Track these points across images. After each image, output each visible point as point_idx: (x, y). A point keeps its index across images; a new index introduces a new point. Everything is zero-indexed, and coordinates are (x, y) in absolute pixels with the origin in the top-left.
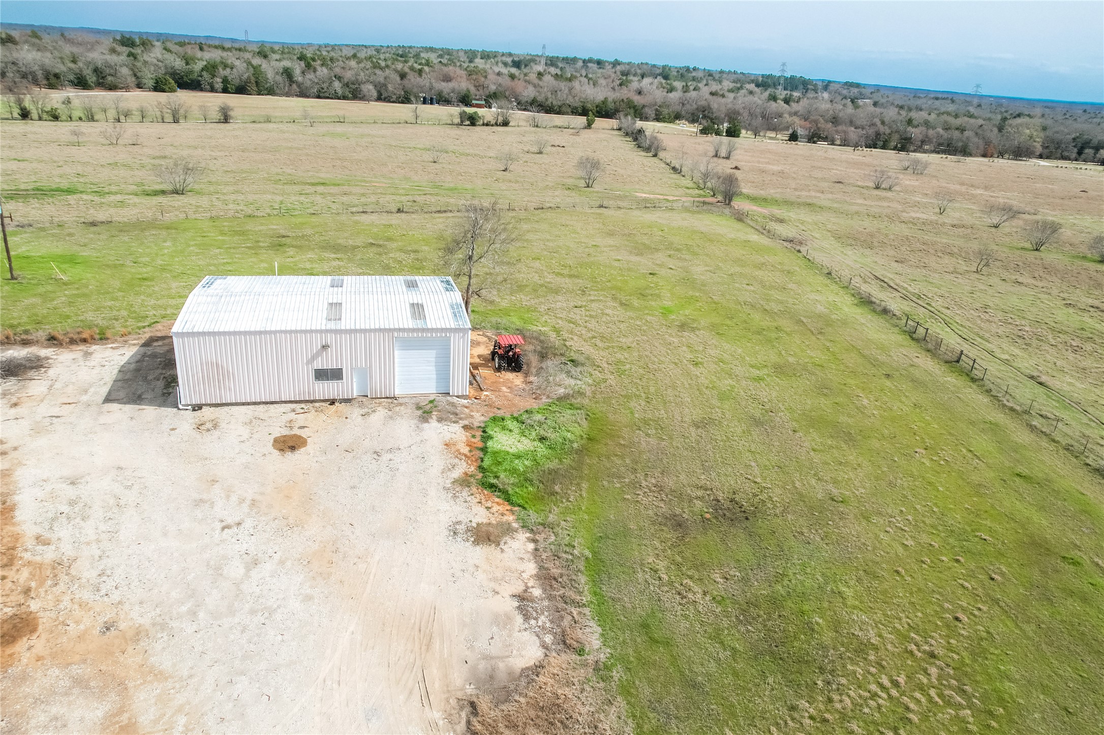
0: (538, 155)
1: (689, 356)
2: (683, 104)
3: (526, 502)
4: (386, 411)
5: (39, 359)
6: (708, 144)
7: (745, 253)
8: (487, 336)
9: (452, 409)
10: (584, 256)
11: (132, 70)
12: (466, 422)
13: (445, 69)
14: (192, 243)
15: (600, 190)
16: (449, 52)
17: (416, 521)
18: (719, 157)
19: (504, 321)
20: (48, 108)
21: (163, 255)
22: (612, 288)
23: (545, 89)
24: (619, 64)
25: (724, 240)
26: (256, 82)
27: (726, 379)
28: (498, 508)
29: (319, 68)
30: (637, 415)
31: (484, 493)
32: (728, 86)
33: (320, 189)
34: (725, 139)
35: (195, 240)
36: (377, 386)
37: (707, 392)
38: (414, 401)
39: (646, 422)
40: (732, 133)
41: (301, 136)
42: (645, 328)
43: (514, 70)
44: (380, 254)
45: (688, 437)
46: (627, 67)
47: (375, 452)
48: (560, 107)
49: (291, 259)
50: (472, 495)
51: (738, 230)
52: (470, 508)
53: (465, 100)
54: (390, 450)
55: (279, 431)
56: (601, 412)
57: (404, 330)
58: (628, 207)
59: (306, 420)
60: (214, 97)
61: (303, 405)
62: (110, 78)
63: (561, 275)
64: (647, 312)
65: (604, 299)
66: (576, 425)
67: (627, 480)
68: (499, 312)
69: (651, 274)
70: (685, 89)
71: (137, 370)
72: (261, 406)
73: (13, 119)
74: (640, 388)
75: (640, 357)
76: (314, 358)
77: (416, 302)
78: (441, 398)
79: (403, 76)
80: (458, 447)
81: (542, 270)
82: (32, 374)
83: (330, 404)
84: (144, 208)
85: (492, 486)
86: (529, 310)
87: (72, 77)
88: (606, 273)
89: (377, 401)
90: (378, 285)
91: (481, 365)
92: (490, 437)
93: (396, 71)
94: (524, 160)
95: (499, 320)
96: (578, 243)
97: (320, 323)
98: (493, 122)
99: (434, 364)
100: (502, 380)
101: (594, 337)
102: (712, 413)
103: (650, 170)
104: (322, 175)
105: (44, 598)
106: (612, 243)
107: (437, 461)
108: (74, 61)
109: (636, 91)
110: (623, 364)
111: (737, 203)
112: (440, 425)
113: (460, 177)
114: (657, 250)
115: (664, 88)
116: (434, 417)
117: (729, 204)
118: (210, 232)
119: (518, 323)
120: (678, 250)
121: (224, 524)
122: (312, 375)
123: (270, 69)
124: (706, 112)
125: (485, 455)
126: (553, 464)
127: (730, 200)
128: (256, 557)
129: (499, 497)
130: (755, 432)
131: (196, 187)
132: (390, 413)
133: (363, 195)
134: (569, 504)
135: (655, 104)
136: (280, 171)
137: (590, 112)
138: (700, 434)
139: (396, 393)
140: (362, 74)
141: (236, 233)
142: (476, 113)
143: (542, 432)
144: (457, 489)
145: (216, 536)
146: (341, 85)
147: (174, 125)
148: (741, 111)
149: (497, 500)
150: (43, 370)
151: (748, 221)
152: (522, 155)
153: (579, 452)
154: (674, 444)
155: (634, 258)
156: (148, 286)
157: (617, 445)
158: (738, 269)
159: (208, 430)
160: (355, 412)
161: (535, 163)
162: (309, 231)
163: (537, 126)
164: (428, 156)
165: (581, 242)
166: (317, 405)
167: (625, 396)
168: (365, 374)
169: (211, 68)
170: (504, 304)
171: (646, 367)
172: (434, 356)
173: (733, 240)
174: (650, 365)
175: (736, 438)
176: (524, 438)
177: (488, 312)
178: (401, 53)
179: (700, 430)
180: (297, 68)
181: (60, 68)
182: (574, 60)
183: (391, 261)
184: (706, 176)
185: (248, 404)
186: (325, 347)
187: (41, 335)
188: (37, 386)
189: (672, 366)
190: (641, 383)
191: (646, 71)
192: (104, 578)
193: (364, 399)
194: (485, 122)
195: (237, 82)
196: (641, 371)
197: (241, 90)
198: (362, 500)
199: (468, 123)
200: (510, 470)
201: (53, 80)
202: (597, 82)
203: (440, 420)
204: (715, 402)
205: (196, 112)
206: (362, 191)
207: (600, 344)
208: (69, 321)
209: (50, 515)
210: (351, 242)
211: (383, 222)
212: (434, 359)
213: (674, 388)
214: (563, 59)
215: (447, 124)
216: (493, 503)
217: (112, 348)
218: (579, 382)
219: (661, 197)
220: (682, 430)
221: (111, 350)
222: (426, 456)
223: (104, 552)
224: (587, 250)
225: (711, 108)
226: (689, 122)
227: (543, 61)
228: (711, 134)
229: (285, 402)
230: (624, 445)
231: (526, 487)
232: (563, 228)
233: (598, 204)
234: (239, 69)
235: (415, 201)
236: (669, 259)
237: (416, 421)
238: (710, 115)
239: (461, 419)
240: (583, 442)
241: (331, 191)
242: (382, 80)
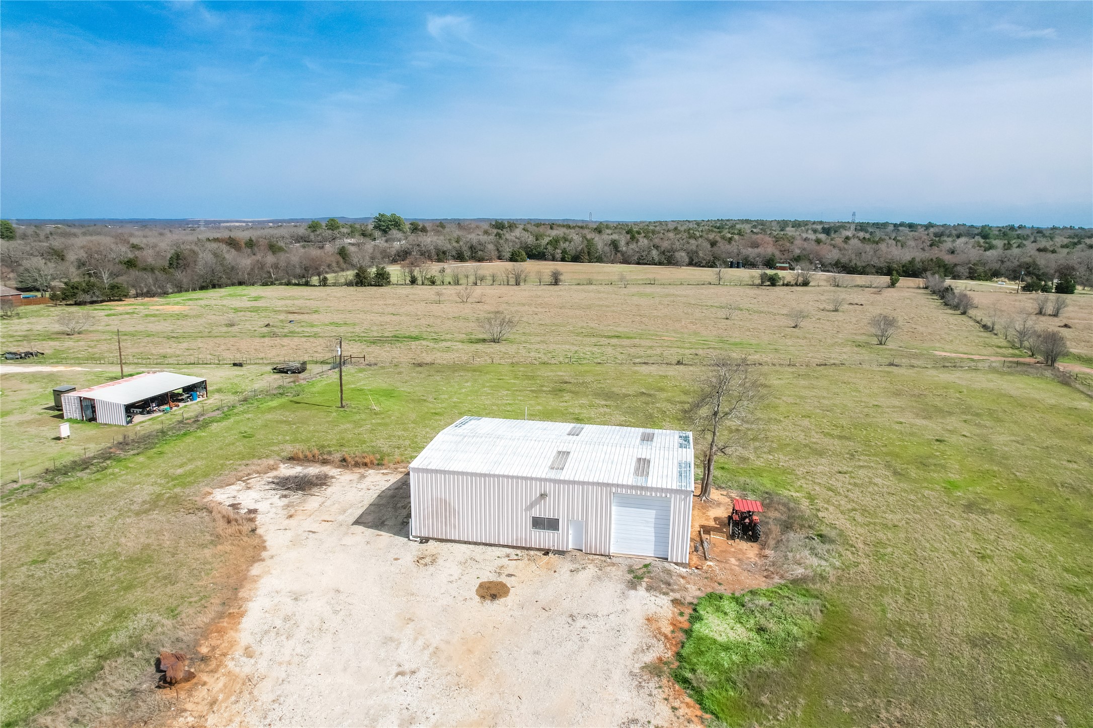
0: (833, 313)
1: (974, 546)
2: (1002, 262)
3: (723, 710)
4: (596, 569)
5: (326, 477)
6: (1031, 301)
7: (1068, 422)
8: (731, 497)
9: (667, 578)
10: (861, 416)
11: (496, 246)
12: (677, 596)
13: (754, 237)
14: (488, 384)
15: (894, 348)
16: (762, 223)
17: (588, 709)
18: (1044, 315)
19: (753, 482)
20: (428, 277)
21: (460, 394)
22: (887, 454)
23: (850, 252)
24: (933, 227)
25: (1040, 405)
26: (588, 252)
27: (1025, 584)
28: (687, 710)
29: (641, 240)
30: (889, 616)
31: (674, 688)
32: (1062, 241)
33: (614, 341)
34: (1052, 296)
35: (491, 382)
36: (593, 541)
37: (994, 597)
38: (628, 562)
39: (900, 626)
40: (1065, 288)
41: (613, 296)
42: (919, 504)
43: (822, 236)
44: (647, 404)
45: (957, 658)
46: (942, 228)
47: (571, 616)
48: (864, 267)
49: (565, 404)
50: (660, 687)
51: (1062, 396)
52: (653, 704)
53: (770, 263)
54: (587, 616)
55: (488, 576)
56: (844, 604)
57: (622, 486)
58: (923, 365)
59: (517, 567)
60: (554, 265)
61: (518, 552)
62: (480, 253)
63: (831, 435)
64: (926, 485)
65: (876, 466)
66: (808, 618)
67: (860, 705)
68: (750, 471)
69: (937, 440)
70: (1006, 247)
71: (393, 497)
72: (481, 547)
73: (405, 284)
74: (900, 579)
75: (908, 539)
76: (532, 505)
77: (643, 457)
78: (659, 564)
79: (713, 244)
80: (660, 624)
81: (810, 429)
82: (315, 490)
83: (544, 554)
84: (462, 352)
85: (686, 681)
86: (785, 471)
87: (454, 253)
88: (883, 437)
89: (591, 557)
90: (614, 437)
91: (715, 529)
92: (699, 618)
93: (707, 239)
94: (817, 317)
95: (748, 481)
96: (857, 402)
97: (542, 471)
98: (793, 282)
99: (653, 525)
100: (733, 550)
101: (854, 510)
102: (998, 628)
103: (955, 328)
104: (620, 329)
105: (222, 714)
106: (897, 404)
107: (632, 638)
108: (457, 242)
109: (948, 251)
110: (885, 546)
111: (1062, 365)
112: (648, 594)
113: (748, 333)
114: (950, 414)
115: (981, 247)
116: (644, 584)
117: (1052, 365)
118: (506, 375)
119: (768, 486)
120: (978, 415)
121: (400, 669)
122: (529, 523)
123: (600, 242)
124: (1031, 269)
125: (687, 639)
126: (768, 666)
127: (1053, 361)
128: (414, 715)
129: (690, 696)
130: (1066, 669)
131: (512, 337)
132: (600, 573)
133: (651, 347)
134: (776, 723)
135: (969, 262)
136: (585, 325)
137: (894, 272)
138: (976, 656)
139: (611, 551)
140: (677, 243)
141: (528, 378)
142: (776, 274)
143: (763, 621)
144: (645, 677)
145: (388, 681)
146: (658, 253)
147: (516, 288)
148: (1076, 266)
149: (688, 700)
150: (325, 487)
151: (1077, 386)
152: (816, 313)
153: (802, 653)
154: (936, 664)
155: (919, 422)
156: (436, 421)
157: (856, 652)
158: (1057, 441)
159: (426, 565)
160: (564, 566)
161: (828, 320)
162: (589, 379)
163: (838, 286)
164: (722, 314)
165: (861, 402)
166: (532, 553)
167: (879, 588)
168: (581, 527)
169: (555, 242)
170: (759, 463)
171: (913, 554)
172: (654, 517)
173: (1052, 407)
174: (919, 551)
175: (1033, 673)
176: (739, 625)
177: (739, 470)
178: (718, 225)
179: (977, 650)
180: (623, 240)
181: (447, 246)
182: (885, 225)
183: (655, 411)
184: (1022, 334)
185: (470, 543)
186: (543, 496)
187: (337, 456)
188: (313, 502)
189: (948, 556)
190: (902, 573)
191: (962, 232)
192: (276, 705)
193: (578, 553)
194: (785, 282)
195: (573, 253)
196: (906, 557)
197: (576, 259)
198: (540, 670)
199: (768, 283)
200: (712, 664)
201: (441, 256)
202: (905, 243)
203: (649, 589)
204: (1004, 613)
205: (533, 277)
206: (651, 344)
207: (860, 519)
208: (364, 445)
209: (266, 627)
210: (624, 391)
211: (661, 373)
212: (653, 520)
213: (947, 585)
214: (874, 224)
215: (748, 285)
216: (682, 702)
217: (383, 473)
218: (823, 563)
219: (965, 356)
220: (951, 646)
221: (381, 475)
222: (622, 629)
223: (288, 675)
224: (866, 410)
225: (1037, 265)
226: (1009, 279)
227: (853, 227)
228: (1036, 291)
229: (504, 546)
230: (865, 653)
231: (726, 690)
232: (844, 386)
233: (887, 362)
234: (576, 241)
235: (697, 355)
236: (964, 424)
237: (623, 586)
238: (1036, 272)
239: (672, 590)
240: (812, 641)
241: (623, 343)
242: (694, 248)
